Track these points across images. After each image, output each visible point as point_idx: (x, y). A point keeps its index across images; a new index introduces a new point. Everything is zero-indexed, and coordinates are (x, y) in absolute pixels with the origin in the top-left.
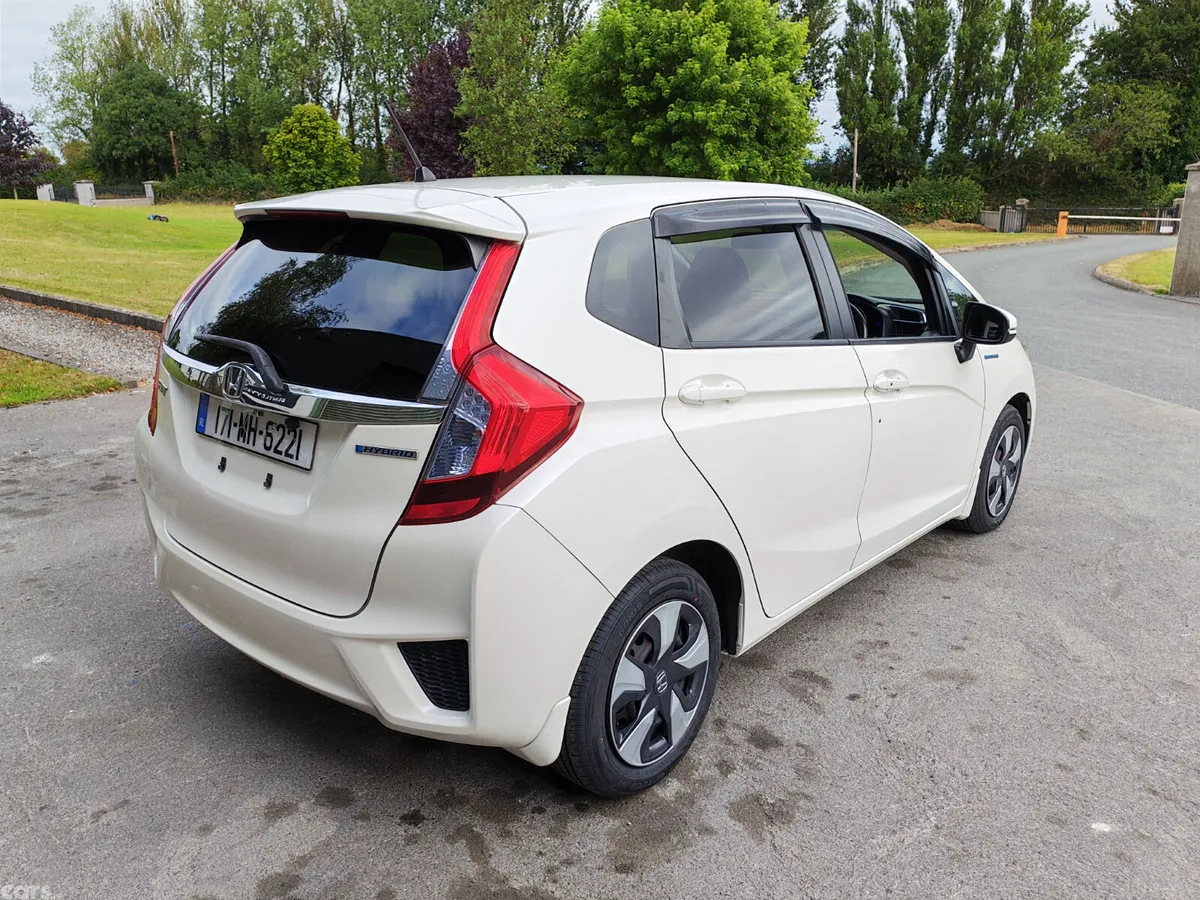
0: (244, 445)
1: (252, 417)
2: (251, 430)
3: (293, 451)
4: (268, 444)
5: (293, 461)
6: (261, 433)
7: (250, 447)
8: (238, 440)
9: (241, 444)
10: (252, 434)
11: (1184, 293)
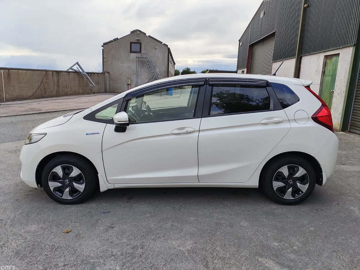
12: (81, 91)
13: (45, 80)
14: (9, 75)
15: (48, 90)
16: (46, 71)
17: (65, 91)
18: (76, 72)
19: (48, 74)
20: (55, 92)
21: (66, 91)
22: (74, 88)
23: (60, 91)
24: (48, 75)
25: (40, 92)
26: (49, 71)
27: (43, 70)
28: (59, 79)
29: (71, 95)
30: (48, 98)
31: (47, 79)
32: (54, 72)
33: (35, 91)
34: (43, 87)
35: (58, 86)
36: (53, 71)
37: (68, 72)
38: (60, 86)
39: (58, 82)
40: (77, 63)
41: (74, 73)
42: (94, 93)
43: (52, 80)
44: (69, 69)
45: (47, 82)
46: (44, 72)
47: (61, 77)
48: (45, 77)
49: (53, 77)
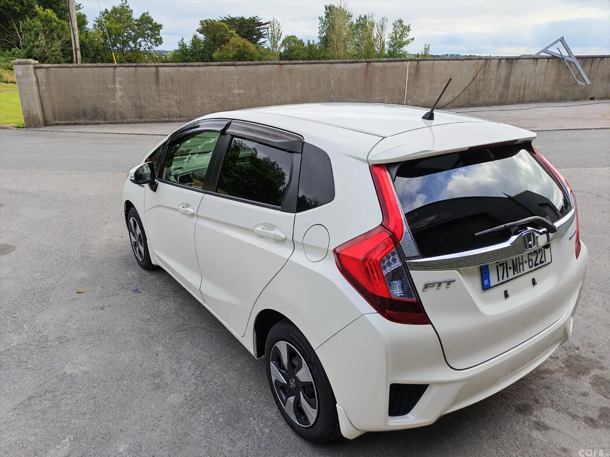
0: (519, 274)
1: (519, 258)
2: (520, 264)
3: (543, 259)
4: (531, 265)
5: (544, 263)
6: (526, 262)
7: (522, 272)
8: (514, 274)
9: (516, 275)
10: (521, 266)
11: (33, 126)
12: (557, 95)
13: (480, 76)
14: (417, 69)
15: (484, 93)
16: (486, 59)
17: (519, 95)
18: (554, 57)
19: (489, 65)
20: (497, 97)
21: (522, 94)
22: (541, 89)
23: (509, 94)
24: (489, 67)
25: (467, 96)
26: (493, 59)
27: (480, 58)
28: (510, 73)
29: (531, 102)
30: (480, 106)
31: (484, 74)
32: (503, 61)
33: (457, 94)
34: (474, 87)
35: (506, 85)
36: (500, 59)
37: (536, 59)
38: (511, 86)
39: (508, 78)
40: (562, 40)
41: (549, 59)
42: (592, 99)
43: (495, 73)
44: (540, 52)
45: (483, 79)
46: (482, 62)
47: (518, 69)
48: (482, 70)
49: (498, 70)
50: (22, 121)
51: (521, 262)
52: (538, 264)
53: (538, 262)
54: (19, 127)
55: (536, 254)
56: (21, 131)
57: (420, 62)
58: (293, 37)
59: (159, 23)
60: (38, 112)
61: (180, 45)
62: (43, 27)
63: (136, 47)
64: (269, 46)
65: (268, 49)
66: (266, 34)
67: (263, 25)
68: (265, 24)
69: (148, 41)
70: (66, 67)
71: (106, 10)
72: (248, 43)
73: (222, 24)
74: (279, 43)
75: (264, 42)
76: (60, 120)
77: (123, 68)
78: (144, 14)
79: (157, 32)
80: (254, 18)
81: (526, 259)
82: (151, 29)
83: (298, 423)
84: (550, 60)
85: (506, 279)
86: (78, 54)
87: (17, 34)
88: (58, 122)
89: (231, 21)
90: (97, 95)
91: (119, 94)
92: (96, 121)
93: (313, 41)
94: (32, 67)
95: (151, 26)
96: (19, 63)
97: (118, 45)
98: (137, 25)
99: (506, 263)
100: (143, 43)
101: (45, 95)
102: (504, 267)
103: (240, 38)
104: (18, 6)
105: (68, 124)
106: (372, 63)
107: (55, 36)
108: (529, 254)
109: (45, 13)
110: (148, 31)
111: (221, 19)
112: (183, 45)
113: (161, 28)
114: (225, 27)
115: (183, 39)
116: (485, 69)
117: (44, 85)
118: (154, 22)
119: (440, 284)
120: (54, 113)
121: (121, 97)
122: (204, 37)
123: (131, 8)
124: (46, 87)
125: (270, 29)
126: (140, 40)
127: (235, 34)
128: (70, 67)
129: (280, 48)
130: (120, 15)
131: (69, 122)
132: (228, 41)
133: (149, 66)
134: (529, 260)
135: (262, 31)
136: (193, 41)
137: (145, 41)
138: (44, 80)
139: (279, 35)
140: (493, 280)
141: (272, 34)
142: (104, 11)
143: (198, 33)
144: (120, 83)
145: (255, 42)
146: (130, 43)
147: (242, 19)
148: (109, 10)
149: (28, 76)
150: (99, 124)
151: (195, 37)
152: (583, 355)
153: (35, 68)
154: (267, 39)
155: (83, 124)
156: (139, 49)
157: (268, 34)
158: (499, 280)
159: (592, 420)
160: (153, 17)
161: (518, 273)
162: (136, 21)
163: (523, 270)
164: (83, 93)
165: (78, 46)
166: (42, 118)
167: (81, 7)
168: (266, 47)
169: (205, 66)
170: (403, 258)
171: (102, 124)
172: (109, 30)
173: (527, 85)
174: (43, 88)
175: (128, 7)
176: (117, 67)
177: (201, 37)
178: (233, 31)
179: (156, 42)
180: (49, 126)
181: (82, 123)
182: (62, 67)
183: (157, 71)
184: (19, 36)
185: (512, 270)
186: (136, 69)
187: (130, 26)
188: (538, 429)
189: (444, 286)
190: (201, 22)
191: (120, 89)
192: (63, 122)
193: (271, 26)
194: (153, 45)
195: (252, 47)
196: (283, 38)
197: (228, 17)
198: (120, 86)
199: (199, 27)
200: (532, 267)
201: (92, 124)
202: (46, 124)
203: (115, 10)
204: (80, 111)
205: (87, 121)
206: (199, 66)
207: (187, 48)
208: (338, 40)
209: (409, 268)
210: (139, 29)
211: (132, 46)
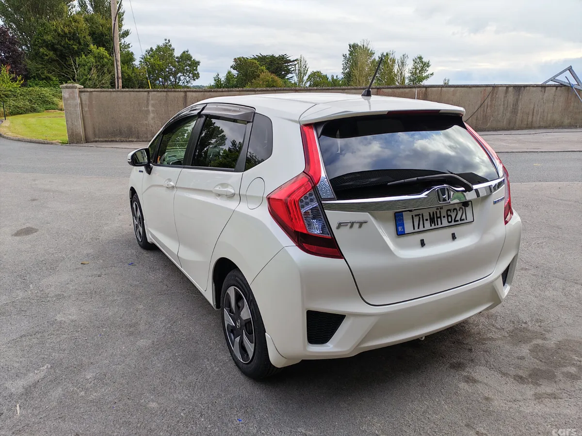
0: (437, 227)
1: (436, 212)
2: (437, 218)
3: (464, 217)
4: (450, 220)
5: (465, 221)
6: (444, 217)
7: (440, 226)
8: (431, 226)
9: (433, 227)
10: (439, 220)
11: (76, 142)
12: (566, 121)
13: (488, 102)
14: (425, 96)
15: (492, 119)
16: (493, 87)
17: (528, 121)
18: (562, 85)
19: (497, 92)
20: (505, 123)
21: (530, 120)
22: (549, 115)
23: (518, 120)
24: (496, 94)
25: (475, 121)
26: (500, 87)
27: (487, 86)
28: (517, 100)
29: (540, 127)
30: (488, 131)
31: (492, 100)
32: (511, 89)
34: (482, 113)
35: (515, 112)
36: (508, 87)
37: (543, 87)
38: (519, 111)
39: (516, 105)
40: (570, 69)
41: (557, 87)
43: (503, 100)
44: (548, 81)
45: (491, 105)
46: (489, 89)
47: (525, 97)
48: (490, 96)
49: (505, 97)
50: (66, 138)
51: (438, 215)
52: (458, 221)
53: (458, 218)
54: (63, 143)
55: (455, 211)
56: (64, 147)
57: (428, 89)
58: (318, 72)
59: (197, 60)
60: (81, 130)
61: (215, 80)
62: (96, 62)
63: (176, 82)
64: (296, 81)
65: (295, 83)
66: (293, 71)
67: (291, 62)
68: (294, 61)
69: (187, 75)
70: (107, 91)
71: (151, 48)
72: (276, 78)
73: (254, 61)
74: (305, 78)
75: (291, 77)
76: (99, 138)
77: (155, 93)
78: (184, 52)
79: (195, 68)
80: (283, 56)
81: (444, 213)
82: (189, 65)
83: (242, 361)
84: (559, 88)
85: (421, 228)
86: (119, 82)
87: (73, 69)
88: (97, 139)
89: (262, 59)
90: (132, 116)
91: (152, 115)
92: (130, 139)
93: (337, 76)
94: (77, 90)
95: (190, 63)
96: (67, 87)
97: (160, 79)
98: (178, 62)
99: (422, 214)
100: (182, 78)
101: (88, 116)
102: (420, 218)
103: (269, 74)
104: (76, 45)
105: (106, 141)
106: (382, 90)
107: (106, 70)
108: (448, 210)
109: (98, 51)
110: (187, 67)
111: (253, 57)
112: (217, 80)
113: (199, 65)
114: (256, 64)
115: (218, 75)
116: (492, 95)
117: (87, 107)
118: (192, 59)
119: (352, 224)
120: (95, 131)
121: (153, 118)
122: (237, 72)
123: (173, 46)
124: (89, 108)
125: (297, 66)
126: (179, 75)
127: (265, 70)
128: (111, 92)
129: (305, 83)
130: (163, 53)
131: (107, 139)
132: (259, 76)
133: (178, 91)
134: (448, 216)
135: (290, 67)
136: (227, 76)
137: (184, 75)
138: (87, 103)
139: (306, 71)
140: (408, 227)
141: (299, 70)
142: (150, 49)
143: (232, 69)
144: (153, 106)
145: (283, 77)
146: (171, 77)
147: (273, 56)
148: (154, 49)
149: (74, 98)
150: (133, 141)
151: (229, 73)
152: (530, 328)
153: (79, 92)
154: (294, 75)
155: (118, 142)
156: (178, 83)
157: (296, 70)
158: (414, 229)
159: (521, 378)
160: (191, 55)
161: (435, 225)
162: (177, 58)
163: (441, 224)
164: (120, 114)
165: (120, 75)
166: (84, 136)
167: (130, 46)
168: (293, 82)
169: (228, 91)
170: (319, 199)
171: (135, 141)
172: (153, 66)
173: (535, 112)
174: (86, 109)
175: (170, 46)
176: (151, 91)
177: (235, 72)
178: (264, 68)
179: (193, 77)
180: (89, 142)
181: (117, 140)
182: (104, 91)
183: (186, 95)
184: (75, 71)
185: (429, 221)
186: (167, 94)
187: (171, 63)
188: (467, 382)
189: (356, 226)
190: (235, 59)
191: (153, 111)
192: (102, 139)
193: (298, 63)
194: (191, 79)
195: (280, 81)
196: (309, 73)
197: (260, 55)
198: (153, 109)
199: (233, 63)
200: (451, 222)
201: (126, 141)
202: (87, 141)
203: (159, 48)
204: (117, 130)
205: (123, 139)
206: (222, 91)
207: (222, 83)
208: (361, 75)
209: (324, 207)
210: (180, 65)
211: (172, 80)
